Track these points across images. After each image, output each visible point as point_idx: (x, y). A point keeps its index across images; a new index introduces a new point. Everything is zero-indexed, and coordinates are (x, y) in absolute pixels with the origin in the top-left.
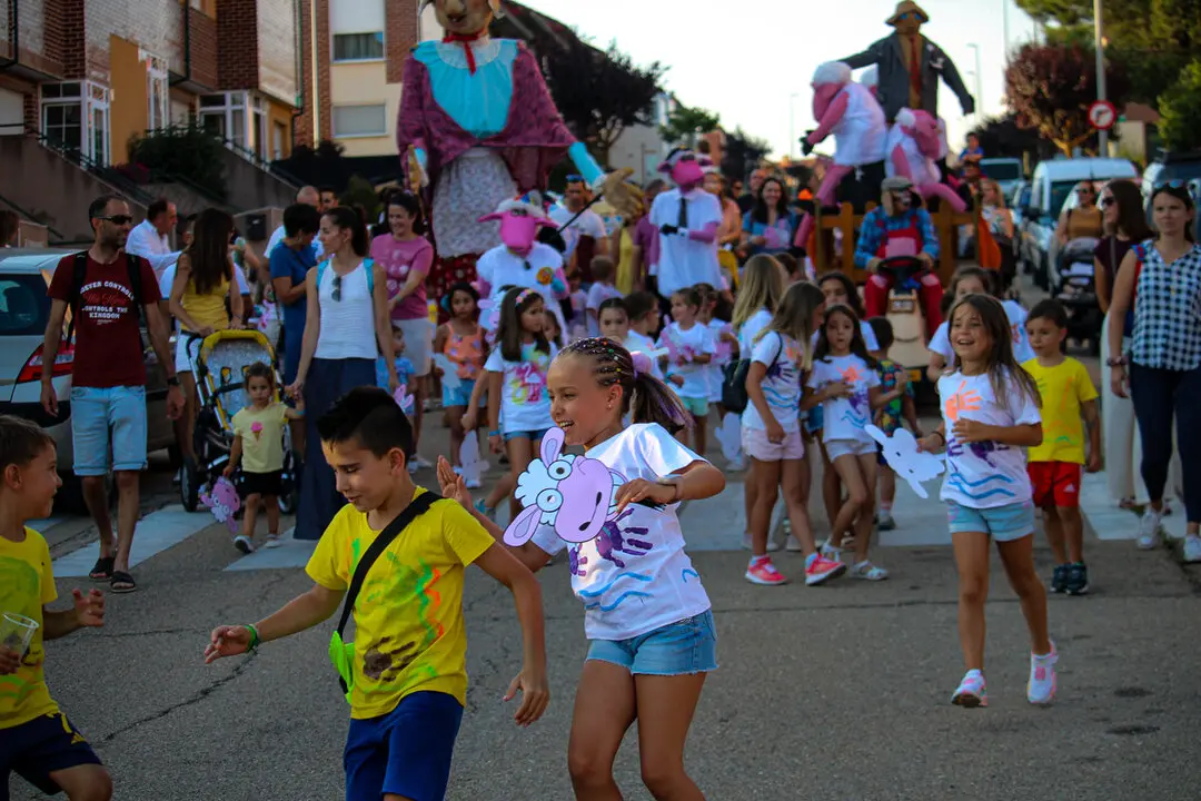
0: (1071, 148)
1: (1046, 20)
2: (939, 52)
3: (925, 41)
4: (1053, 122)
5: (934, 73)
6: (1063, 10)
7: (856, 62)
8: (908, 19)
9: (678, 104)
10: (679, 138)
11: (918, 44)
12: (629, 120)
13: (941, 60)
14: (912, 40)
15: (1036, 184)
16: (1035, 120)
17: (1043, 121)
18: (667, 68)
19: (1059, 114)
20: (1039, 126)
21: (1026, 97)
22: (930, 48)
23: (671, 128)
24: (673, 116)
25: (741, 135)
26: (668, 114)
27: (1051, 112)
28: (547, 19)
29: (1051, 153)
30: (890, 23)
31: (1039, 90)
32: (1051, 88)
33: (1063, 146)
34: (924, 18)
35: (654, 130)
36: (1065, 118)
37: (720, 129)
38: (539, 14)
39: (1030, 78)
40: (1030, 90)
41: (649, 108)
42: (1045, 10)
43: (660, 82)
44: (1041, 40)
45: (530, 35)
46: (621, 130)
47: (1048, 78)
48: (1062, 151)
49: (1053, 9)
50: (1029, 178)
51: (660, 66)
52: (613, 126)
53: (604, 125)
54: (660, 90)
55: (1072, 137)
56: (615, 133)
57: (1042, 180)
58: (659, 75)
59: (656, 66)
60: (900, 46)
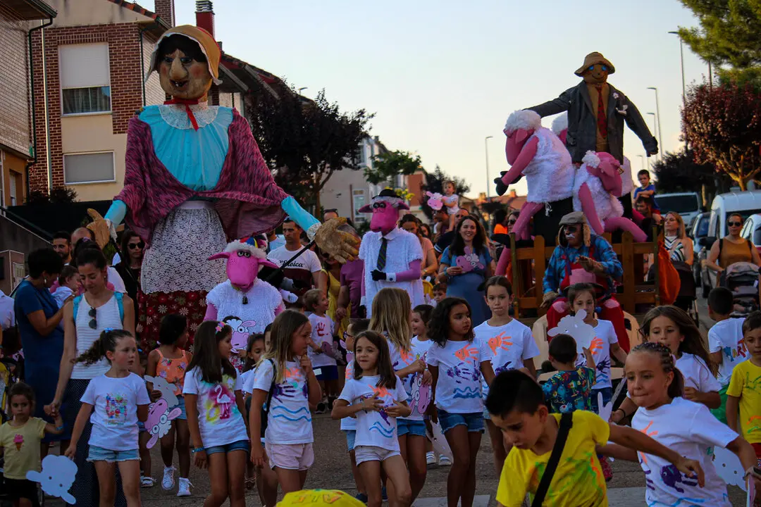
0: (745, 182)
1: (720, 63)
2: (623, 100)
3: (611, 89)
4: (728, 159)
5: (620, 118)
6: (736, 54)
8: (596, 69)
9: (382, 147)
10: (385, 179)
11: (604, 92)
12: (337, 164)
13: (625, 107)
14: (599, 90)
15: (713, 214)
16: (711, 156)
17: (718, 157)
18: (373, 116)
19: (733, 150)
20: (714, 161)
21: (702, 135)
22: (616, 96)
23: (376, 170)
24: (378, 159)
25: (440, 175)
26: (372, 158)
27: (726, 150)
28: (261, 71)
29: (726, 186)
30: (578, 74)
31: (714, 129)
32: (726, 126)
33: (738, 179)
34: (610, 70)
35: (362, 172)
36: (739, 153)
37: (422, 169)
38: (253, 67)
39: (706, 119)
40: (705, 128)
41: (355, 152)
42: (718, 54)
43: (365, 128)
44: (716, 82)
45: (245, 87)
46: (330, 174)
47: (723, 117)
48: (737, 185)
49: (726, 53)
50: (706, 209)
51: (365, 114)
52: (322, 170)
53: (315, 169)
54: (366, 136)
55: (745, 171)
56: (324, 176)
57: (718, 211)
58: (364, 122)
59: (361, 113)
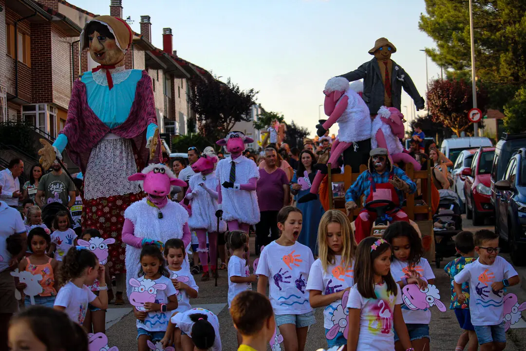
0: (459, 134)
1: (447, 68)
2: (402, 71)
3: (394, 64)
4: (451, 120)
5: (399, 84)
6: (456, 63)
7: (351, 76)
8: (383, 49)
9: (263, 110)
10: (264, 127)
11: (389, 66)
12: (238, 119)
13: (403, 76)
14: (386, 64)
16: (442, 118)
17: (445, 118)
18: (258, 92)
19: (454, 115)
20: (443, 121)
21: (437, 106)
22: (397, 68)
23: (259, 122)
24: (260, 116)
25: (294, 125)
26: (257, 115)
27: (450, 115)
28: (197, 67)
29: (449, 135)
30: (370, 53)
31: (443, 103)
32: (450, 102)
33: (456, 131)
34: (393, 50)
35: (251, 123)
36: (457, 117)
37: (284, 122)
38: (193, 65)
39: (439, 97)
40: (439, 103)
41: (248, 112)
42: (446, 62)
43: (254, 99)
44: (444, 77)
45: (189, 76)
46: (234, 124)
47: (448, 97)
48: (455, 134)
49: (451, 62)
51: (253, 92)
52: (230, 122)
53: (226, 121)
54: (254, 103)
55: (460, 127)
56: (231, 125)
57: (445, 148)
58: (253, 96)
59: (252, 91)
60: (378, 67)
